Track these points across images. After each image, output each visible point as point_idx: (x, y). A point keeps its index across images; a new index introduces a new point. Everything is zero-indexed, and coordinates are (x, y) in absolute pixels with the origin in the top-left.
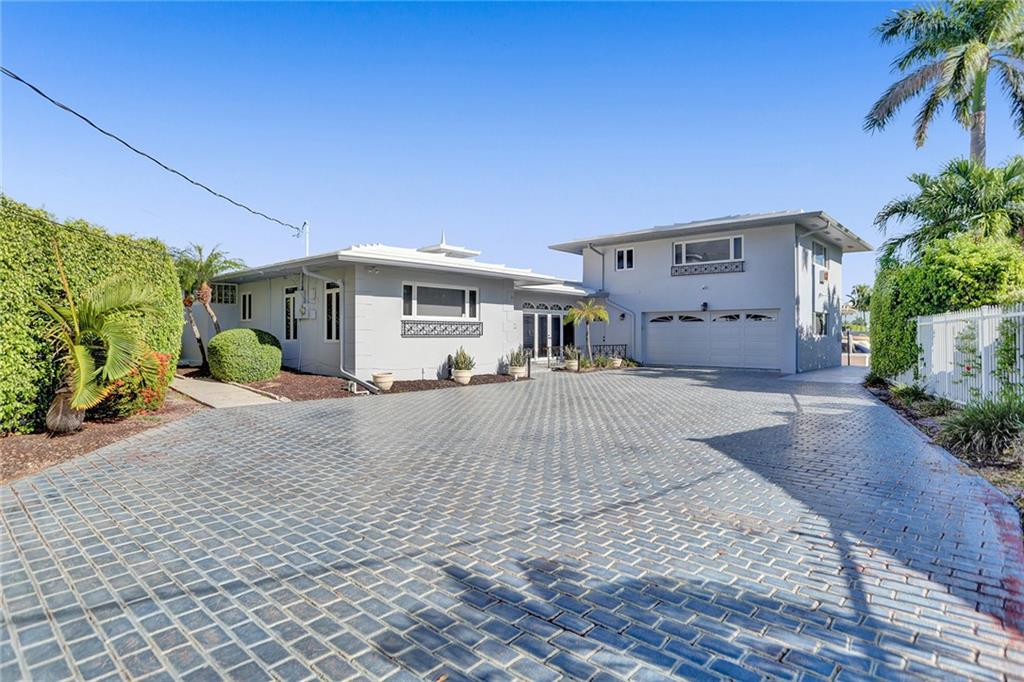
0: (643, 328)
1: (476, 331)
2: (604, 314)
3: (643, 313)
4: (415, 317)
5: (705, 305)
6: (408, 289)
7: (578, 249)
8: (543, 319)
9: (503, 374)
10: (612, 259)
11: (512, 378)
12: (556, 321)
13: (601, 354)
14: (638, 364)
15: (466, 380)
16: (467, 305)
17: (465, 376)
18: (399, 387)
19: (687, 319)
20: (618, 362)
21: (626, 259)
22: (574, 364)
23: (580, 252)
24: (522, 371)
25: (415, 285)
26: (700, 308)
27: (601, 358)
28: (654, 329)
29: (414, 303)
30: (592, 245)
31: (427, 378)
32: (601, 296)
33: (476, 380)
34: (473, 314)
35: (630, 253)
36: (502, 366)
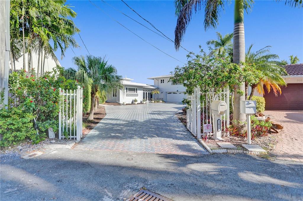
0: (166, 95)
1: (137, 95)
2: (159, 92)
3: (166, 92)
4: (128, 93)
5: (177, 91)
6: (127, 88)
7: (153, 79)
8: (146, 93)
9: (141, 103)
10: (160, 81)
11: (143, 104)
12: (149, 93)
13: (158, 100)
14: (165, 102)
15: (136, 104)
16: (136, 91)
17: (136, 103)
18: (127, 104)
19: (174, 93)
20: (161, 101)
21: (162, 81)
22: (153, 102)
23: (154, 79)
24: (145, 102)
25: (128, 88)
26: (176, 91)
27: (158, 101)
28: (168, 95)
29: (128, 91)
30: (156, 79)
31: (130, 103)
32: (158, 89)
33: (138, 104)
34: (136, 92)
35: (163, 80)
36: (141, 102)
